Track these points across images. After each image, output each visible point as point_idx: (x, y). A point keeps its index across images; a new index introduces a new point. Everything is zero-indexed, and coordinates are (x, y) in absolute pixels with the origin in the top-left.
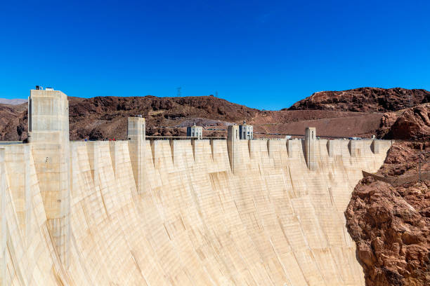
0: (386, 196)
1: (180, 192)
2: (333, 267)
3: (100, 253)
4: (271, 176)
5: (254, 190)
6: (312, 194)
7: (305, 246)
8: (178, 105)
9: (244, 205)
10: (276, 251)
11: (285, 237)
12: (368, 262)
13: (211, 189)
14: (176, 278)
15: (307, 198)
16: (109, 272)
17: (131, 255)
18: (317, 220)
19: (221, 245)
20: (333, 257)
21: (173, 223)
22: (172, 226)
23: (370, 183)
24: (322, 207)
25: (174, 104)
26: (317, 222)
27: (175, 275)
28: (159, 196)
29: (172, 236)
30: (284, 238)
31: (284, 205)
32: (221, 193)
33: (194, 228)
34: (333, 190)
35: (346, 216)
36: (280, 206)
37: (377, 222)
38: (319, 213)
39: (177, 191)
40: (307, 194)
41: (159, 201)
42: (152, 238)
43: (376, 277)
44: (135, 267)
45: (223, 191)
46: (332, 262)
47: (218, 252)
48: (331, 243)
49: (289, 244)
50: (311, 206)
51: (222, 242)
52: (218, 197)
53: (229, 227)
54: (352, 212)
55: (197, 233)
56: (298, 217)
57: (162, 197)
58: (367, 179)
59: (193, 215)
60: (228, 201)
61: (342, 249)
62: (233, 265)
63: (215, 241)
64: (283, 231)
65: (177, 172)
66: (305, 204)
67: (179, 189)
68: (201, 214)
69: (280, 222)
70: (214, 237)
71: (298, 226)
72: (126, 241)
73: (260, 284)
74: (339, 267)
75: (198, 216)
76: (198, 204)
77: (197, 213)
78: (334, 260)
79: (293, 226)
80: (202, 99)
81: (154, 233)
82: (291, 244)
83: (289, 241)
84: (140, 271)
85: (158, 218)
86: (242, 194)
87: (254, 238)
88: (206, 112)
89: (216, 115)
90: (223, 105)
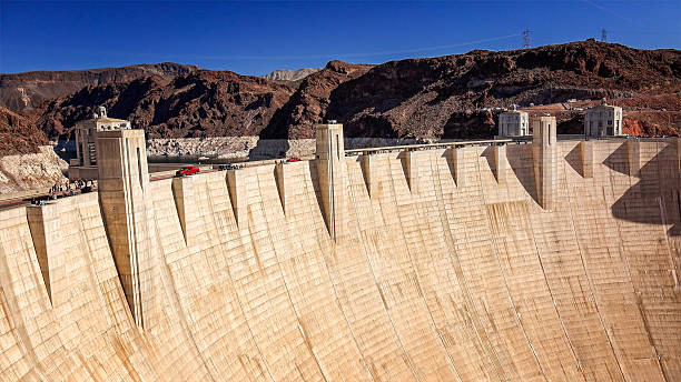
1: (421, 236)
3: (232, 317)
9: (560, 262)
10: (618, 352)
11: (647, 328)
17: (296, 324)
19: (494, 326)
21: (397, 285)
22: (395, 288)
27: (384, 361)
29: (391, 304)
30: (644, 331)
32: (509, 239)
33: (440, 294)
41: (374, 249)
42: (348, 303)
44: (301, 341)
45: (514, 237)
47: (485, 339)
49: (653, 343)
51: (498, 323)
52: (502, 246)
55: (446, 303)
57: (380, 242)
59: (444, 274)
60: (525, 253)
62: (512, 364)
63: (484, 320)
64: (644, 316)
65: (416, 204)
67: (419, 231)
68: (459, 273)
69: (640, 303)
70: (482, 312)
75: (454, 277)
76: (457, 256)
77: (452, 272)
79: (668, 311)
80: (569, 49)
81: (356, 296)
82: (657, 343)
83: (654, 337)
84: (310, 348)
85: (367, 275)
86: (557, 242)
87: (572, 323)
88: (574, 74)
89: (595, 79)
90: (613, 57)
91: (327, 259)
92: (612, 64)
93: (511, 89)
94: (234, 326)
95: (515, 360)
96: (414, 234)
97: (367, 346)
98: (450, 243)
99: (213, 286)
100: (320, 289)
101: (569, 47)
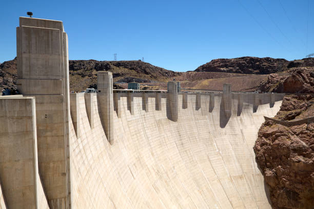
0: (285, 135)
1: (137, 137)
2: (247, 189)
4: (200, 121)
5: (188, 133)
6: (230, 135)
7: (227, 174)
8: (115, 67)
9: (182, 144)
10: (207, 180)
12: (272, 184)
13: (158, 133)
15: (225, 137)
17: (110, 201)
18: (233, 153)
19: (169, 178)
20: (247, 181)
21: (134, 164)
22: (134, 166)
23: (272, 125)
24: (236, 144)
25: (112, 66)
26: (234, 156)
28: (123, 142)
29: (135, 175)
30: (212, 169)
31: (210, 143)
32: (165, 136)
33: (149, 166)
34: (244, 131)
35: (254, 150)
36: (207, 144)
37: (278, 154)
38: (235, 148)
39: (135, 136)
40: (225, 134)
41: (123, 146)
42: (121, 180)
43: (279, 195)
45: (167, 134)
46: (247, 185)
47: (168, 185)
48: (244, 171)
49: (216, 174)
50: (229, 143)
51: (170, 176)
52: (163, 139)
53: (173, 163)
54: (259, 147)
55: (152, 171)
56: (220, 152)
58: (268, 122)
59: (148, 155)
60: (171, 142)
61: (253, 175)
62: (179, 195)
63: (165, 175)
64: (211, 163)
65: (133, 120)
66: (224, 142)
67: (136, 134)
68: (153, 154)
70: (164, 172)
71: (220, 159)
72: (105, 188)
73: (199, 207)
74: (251, 188)
75: (151, 156)
76: (150, 145)
77: (150, 154)
78: (248, 184)
79: (217, 159)
85: (124, 161)
88: (136, 72)
89: (144, 75)
90: (148, 67)
92: (148, 70)
101: (133, 62)
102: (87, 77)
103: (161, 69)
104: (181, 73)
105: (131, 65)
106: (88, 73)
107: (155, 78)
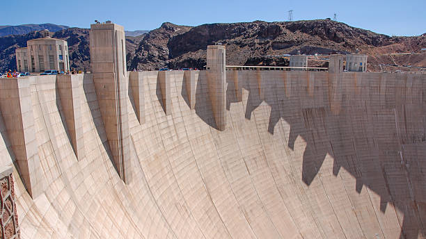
3: (168, 177)
7: (410, 198)
8: (288, 32)
9: (342, 146)
11: (387, 186)
14: (251, 211)
16: (175, 195)
17: (202, 184)
21: (254, 159)
22: (253, 161)
25: (284, 30)
27: (251, 208)
28: (241, 129)
29: (251, 171)
33: (277, 165)
41: (240, 134)
42: (228, 170)
44: (206, 194)
45: (317, 130)
55: (281, 171)
56: (407, 165)
60: (324, 140)
64: (385, 178)
66: (419, 151)
69: (384, 170)
72: (199, 170)
79: (398, 175)
80: (317, 23)
81: (232, 166)
82: (392, 194)
83: (391, 190)
84: (211, 199)
85: (237, 152)
86: (341, 134)
87: (349, 183)
88: (320, 39)
89: (332, 43)
90: (341, 30)
91: (215, 140)
92: (340, 35)
93: (283, 45)
94: (170, 183)
95: (320, 206)
96: (262, 126)
97: (241, 198)
98: (282, 133)
99: (156, 155)
100: (213, 160)
101: (317, 22)
102: (247, 47)
103: (365, 33)
104: (401, 38)
105: (313, 27)
106: (249, 41)
107: (352, 47)
